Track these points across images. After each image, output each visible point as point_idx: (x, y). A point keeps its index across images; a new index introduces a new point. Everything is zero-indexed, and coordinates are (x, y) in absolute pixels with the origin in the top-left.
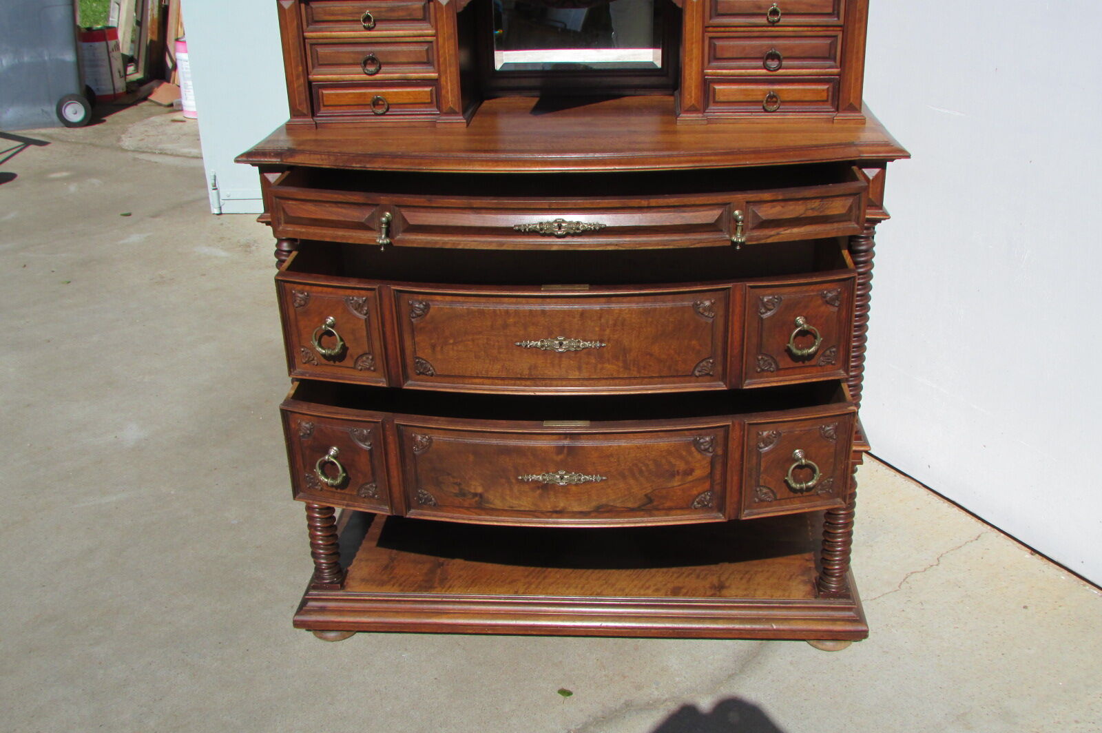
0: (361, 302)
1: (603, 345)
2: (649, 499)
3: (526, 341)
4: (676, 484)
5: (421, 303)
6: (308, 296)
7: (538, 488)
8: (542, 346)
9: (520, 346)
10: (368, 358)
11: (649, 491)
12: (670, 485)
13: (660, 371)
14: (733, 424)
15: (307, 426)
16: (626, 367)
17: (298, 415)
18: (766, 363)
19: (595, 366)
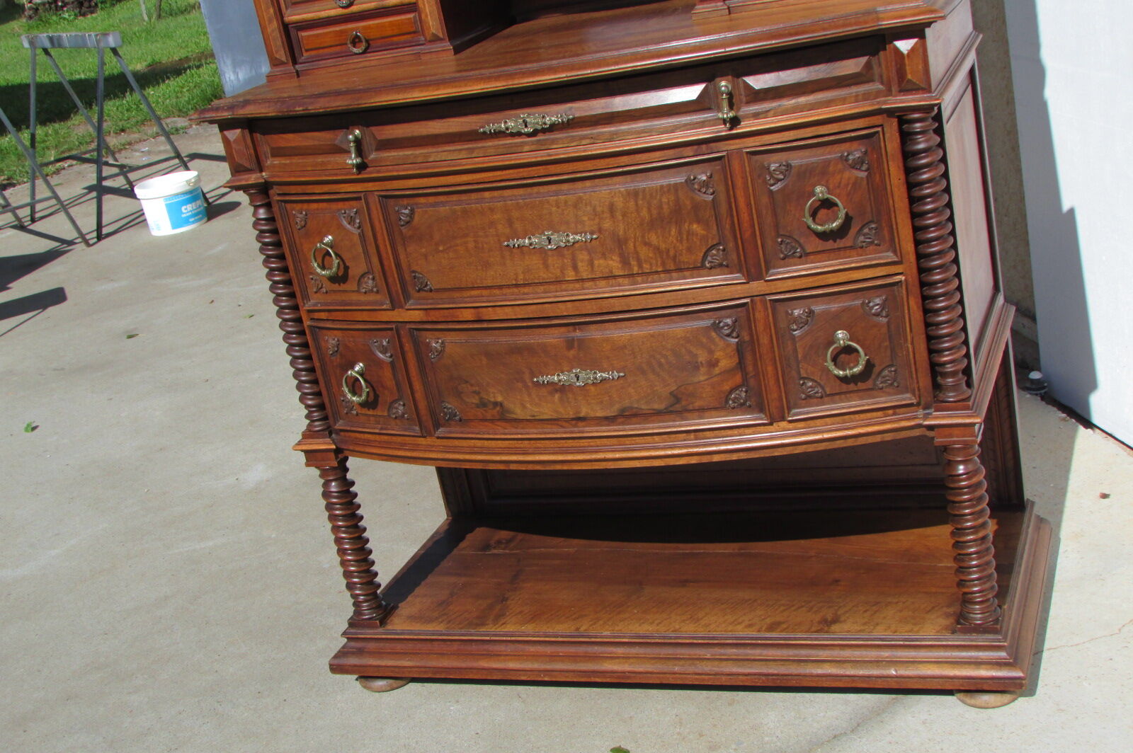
0: (352, 214)
1: (595, 236)
2: (676, 397)
3: (513, 240)
4: (702, 378)
5: (406, 209)
6: (306, 215)
7: (556, 391)
8: (531, 244)
9: (508, 246)
10: (369, 278)
11: (674, 388)
12: (696, 380)
13: (663, 264)
14: (752, 301)
15: (333, 342)
16: (625, 262)
17: (325, 332)
18: (788, 246)
19: (591, 263)
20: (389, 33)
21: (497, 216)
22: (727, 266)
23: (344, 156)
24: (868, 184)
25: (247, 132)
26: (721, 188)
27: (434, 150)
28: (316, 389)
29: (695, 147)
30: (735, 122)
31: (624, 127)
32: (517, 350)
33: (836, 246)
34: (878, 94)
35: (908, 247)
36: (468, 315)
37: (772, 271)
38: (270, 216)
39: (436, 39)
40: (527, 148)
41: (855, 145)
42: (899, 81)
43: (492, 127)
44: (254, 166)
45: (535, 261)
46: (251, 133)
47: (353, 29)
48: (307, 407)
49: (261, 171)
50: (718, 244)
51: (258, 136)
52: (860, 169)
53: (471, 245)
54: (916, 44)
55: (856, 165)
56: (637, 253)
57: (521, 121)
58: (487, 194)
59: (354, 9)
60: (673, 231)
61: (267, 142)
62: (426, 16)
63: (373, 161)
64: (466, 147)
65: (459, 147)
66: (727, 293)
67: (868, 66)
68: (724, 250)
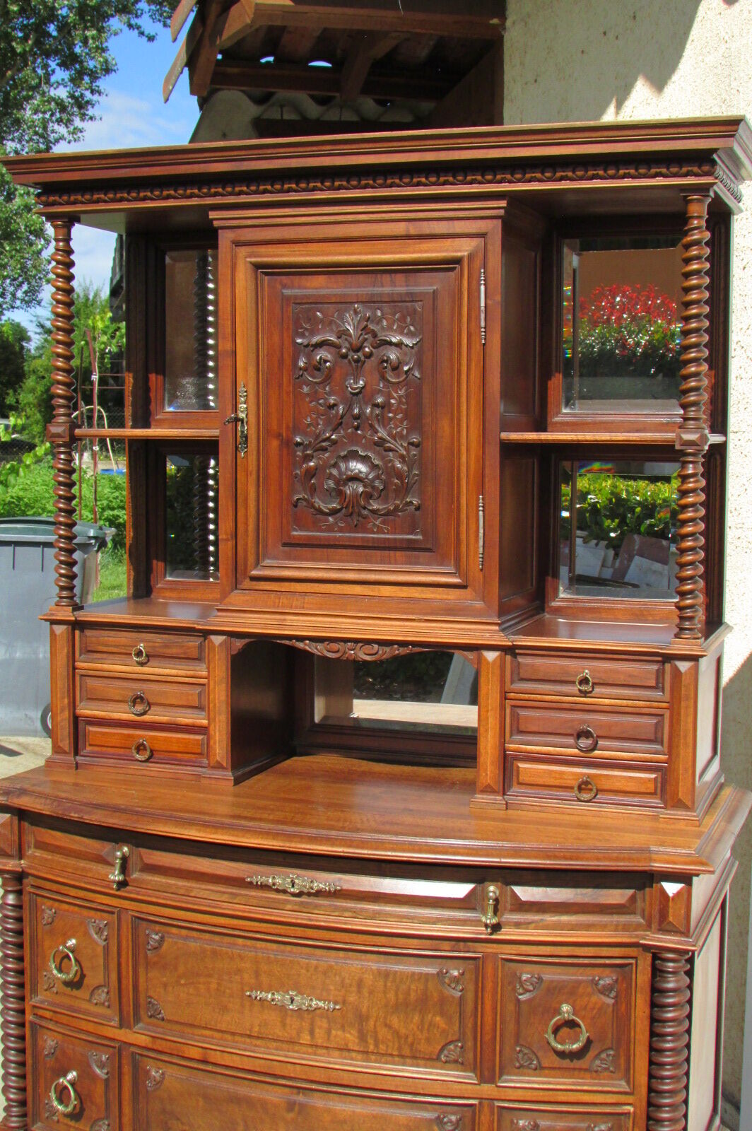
0: (101, 926)
1: (337, 1007)
3: (257, 992)
5: (157, 934)
6: (55, 913)
8: (273, 1000)
9: (250, 996)
10: (103, 991)
13: (400, 1048)
14: (480, 1103)
15: (52, 1043)
16: (362, 1037)
17: (45, 1031)
18: (526, 1057)
19: (329, 1032)
20: (175, 748)
21: (248, 965)
22: (462, 1064)
23: (108, 868)
24: (613, 1011)
25: (16, 819)
26: (471, 987)
27: (198, 886)
28: (21, 1085)
29: (453, 943)
30: (496, 928)
31: (388, 908)
32: (237, 1100)
33: (571, 1065)
34: (638, 927)
35: (642, 1079)
36: (195, 1053)
37: (505, 1077)
38: (18, 903)
39: (219, 766)
40: (289, 907)
41: (608, 970)
42: (660, 920)
43: (260, 879)
44: (14, 852)
45: (272, 1017)
46: (20, 820)
47: (140, 736)
48: (8, 1099)
49: (21, 858)
50: (458, 1040)
51: (26, 825)
52: (608, 996)
53: (213, 986)
54: (682, 889)
55: (605, 991)
56: (376, 1032)
57: (289, 880)
58: (240, 941)
59: (146, 718)
60: (416, 1018)
61: (34, 833)
62: (215, 743)
63: (135, 880)
64: (230, 890)
65: (224, 890)
66: (456, 1089)
67: (633, 899)
68: (462, 1047)
